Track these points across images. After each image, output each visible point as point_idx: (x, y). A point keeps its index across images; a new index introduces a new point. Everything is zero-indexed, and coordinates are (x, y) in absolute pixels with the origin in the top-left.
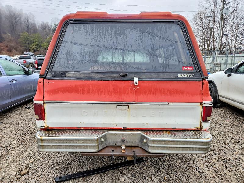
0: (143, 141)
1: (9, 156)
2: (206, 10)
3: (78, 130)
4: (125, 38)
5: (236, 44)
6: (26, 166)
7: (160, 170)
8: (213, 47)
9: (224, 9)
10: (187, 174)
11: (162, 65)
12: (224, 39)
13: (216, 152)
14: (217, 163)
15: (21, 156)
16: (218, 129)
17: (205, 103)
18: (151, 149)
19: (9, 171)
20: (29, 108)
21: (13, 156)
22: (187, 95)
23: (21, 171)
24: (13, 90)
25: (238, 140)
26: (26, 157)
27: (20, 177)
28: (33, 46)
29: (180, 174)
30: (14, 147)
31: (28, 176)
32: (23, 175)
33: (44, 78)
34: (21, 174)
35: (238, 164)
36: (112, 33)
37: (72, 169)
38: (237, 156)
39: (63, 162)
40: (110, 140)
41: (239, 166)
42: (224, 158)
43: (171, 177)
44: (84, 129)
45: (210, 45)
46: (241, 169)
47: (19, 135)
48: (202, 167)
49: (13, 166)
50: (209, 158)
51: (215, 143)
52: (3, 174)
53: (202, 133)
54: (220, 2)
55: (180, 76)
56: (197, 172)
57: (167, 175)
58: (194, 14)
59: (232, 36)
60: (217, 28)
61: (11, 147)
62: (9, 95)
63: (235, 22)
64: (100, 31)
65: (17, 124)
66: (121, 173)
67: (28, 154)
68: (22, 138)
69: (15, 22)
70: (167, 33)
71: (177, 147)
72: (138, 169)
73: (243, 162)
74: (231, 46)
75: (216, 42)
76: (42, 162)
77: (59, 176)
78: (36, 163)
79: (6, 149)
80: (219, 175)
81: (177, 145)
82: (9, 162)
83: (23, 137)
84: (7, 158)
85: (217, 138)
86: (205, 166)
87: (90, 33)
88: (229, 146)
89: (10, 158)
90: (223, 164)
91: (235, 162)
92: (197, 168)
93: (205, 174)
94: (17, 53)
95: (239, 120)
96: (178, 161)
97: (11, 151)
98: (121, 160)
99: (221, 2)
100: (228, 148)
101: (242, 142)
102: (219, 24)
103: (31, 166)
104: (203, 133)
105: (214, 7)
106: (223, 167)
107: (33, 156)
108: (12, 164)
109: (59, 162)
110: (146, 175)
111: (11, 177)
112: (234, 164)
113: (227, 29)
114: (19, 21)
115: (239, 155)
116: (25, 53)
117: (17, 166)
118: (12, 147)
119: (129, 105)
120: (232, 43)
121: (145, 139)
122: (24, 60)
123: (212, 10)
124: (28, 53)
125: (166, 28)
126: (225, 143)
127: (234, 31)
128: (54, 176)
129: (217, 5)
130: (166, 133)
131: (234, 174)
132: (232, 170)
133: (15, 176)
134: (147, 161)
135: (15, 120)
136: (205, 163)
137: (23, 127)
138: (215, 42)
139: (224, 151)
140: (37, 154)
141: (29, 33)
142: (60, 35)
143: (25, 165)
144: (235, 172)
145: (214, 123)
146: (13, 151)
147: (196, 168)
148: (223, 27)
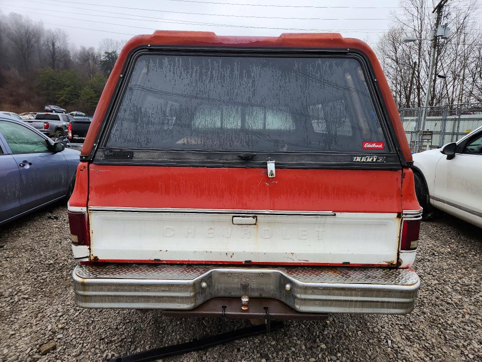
0: (285, 287)
1: (15, 315)
2: (404, 28)
3: (155, 264)
4: (250, 85)
5: (462, 94)
6: (50, 335)
7: (316, 345)
8: (416, 100)
9: (439, 27)
10: (370, 353)
11: (323, 138)
12: (439, 86)
13: (425, 310)
14: (428, 332)
15: (40, 315)
16: (428, 263)
17: (406, 214)
18: (301, 305)
19: (17, 345)
20: (56, 218)
21: (24, 315)
22: (371, 199)
23: (40, 346)
24: (25, 182)
25: (469, 285)
26: (51, 316)
27: (39, 356)
28: (63, 94)
29: (356, 352)
30: (27, 296)
31: (54, 355)
32: (45, 354)
33: (90, 162)
34: (40, 351)
35: (469, 333)
36: (224, 74)
37: (142, 342)
38: (467, 317)
39: (124, 327)
40: (220, 286)
41: (470, 337)
42: (440, 322)
43: (338, 359)
44: (167, 264)
45: (412, 97)
46: (475, 345)
47: (36, 273)
48: (398, 339)
49: (24, 334)
50: (411, 322)
51: (423, 290)
52: (6, 351)
53: (400, 274)
54: (431, 13)
55: (358, 159)
56: (389, 349)
57: (331, 354)
58: (381, 35)
59: (455, 79)
60: (426, 63)
61: (20, 297)
62: (17, 193)
63: (460, 52)
64: (201, 71)
65: (32, 250)
66: (239, 350)
67: (54, 311)
68: (42, 279)
69: (28, 47)
70: (332, 75)
71: (351, 301)
72: (274, 343)
73: (479, 330)
74: (452, 99)
75: (423, 91)
76: (82, 328)
77: (116, 355)
78: (70, 330)
79: (11, 301)
80: (432, 354)
81: (351, 295)
82: (16, 326)
83: (44, 277)
84: (12, 319)
85: (426, 281)
86: (403, 337)
87: (181, 73)
88: (450, 297)
89: (18, 319)
90: (440, 333)
91: (464, 329)
92: (389, 342)
93: (405, 352)
94: (31, 107)
95: (469, 246)
96: (351, 326)
97: (21, 305)
98: (239, 325)
99: (433, 12)
100: (450, 301)
101: (476, 289)
102: (430, 55)
103: (60, 336)
104: (403, 272)
105: (420, 23)
106: (439, 340)
107: (64, 316)
108: (22, 330)
109: (115, 327)
110: (288, 355)
111: (20, 357)
112: (460, 334)
113: (445, 66)
114: (36, 45)
115: (470, 315)
116: (47, 108)
117: (33, 335)
118: (22, 296)
119: (256, 217)
120: (455, 94)
121: (288, 283)
122: (45, 123)
123: (417, 29)
124: (53, 107)
125: (331, 66)
126: (442, 291)
127: (459, 69)
128: (107, 356)
129: (426, 18)
130: (330, 273)
131: (461, 354)
132: (458, 346)
133: (29, 355)
134: (289, 326)
135: (28, 243)
136: (405, 332)
137: (43, 257)
138: (421, 90)
139: (440, 307)
140: (72, 311)
141: (56, 70)
142: (121, 76)
143: (48, 333)
144: (462, 349)
145: (420, 251)
146: (25, 305)
147: (387, 342)
148: (437, 62)
